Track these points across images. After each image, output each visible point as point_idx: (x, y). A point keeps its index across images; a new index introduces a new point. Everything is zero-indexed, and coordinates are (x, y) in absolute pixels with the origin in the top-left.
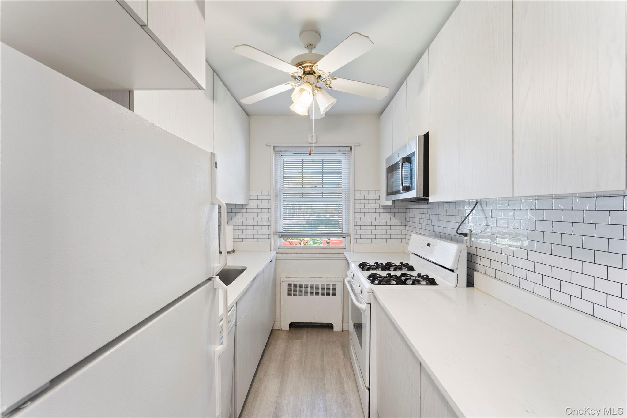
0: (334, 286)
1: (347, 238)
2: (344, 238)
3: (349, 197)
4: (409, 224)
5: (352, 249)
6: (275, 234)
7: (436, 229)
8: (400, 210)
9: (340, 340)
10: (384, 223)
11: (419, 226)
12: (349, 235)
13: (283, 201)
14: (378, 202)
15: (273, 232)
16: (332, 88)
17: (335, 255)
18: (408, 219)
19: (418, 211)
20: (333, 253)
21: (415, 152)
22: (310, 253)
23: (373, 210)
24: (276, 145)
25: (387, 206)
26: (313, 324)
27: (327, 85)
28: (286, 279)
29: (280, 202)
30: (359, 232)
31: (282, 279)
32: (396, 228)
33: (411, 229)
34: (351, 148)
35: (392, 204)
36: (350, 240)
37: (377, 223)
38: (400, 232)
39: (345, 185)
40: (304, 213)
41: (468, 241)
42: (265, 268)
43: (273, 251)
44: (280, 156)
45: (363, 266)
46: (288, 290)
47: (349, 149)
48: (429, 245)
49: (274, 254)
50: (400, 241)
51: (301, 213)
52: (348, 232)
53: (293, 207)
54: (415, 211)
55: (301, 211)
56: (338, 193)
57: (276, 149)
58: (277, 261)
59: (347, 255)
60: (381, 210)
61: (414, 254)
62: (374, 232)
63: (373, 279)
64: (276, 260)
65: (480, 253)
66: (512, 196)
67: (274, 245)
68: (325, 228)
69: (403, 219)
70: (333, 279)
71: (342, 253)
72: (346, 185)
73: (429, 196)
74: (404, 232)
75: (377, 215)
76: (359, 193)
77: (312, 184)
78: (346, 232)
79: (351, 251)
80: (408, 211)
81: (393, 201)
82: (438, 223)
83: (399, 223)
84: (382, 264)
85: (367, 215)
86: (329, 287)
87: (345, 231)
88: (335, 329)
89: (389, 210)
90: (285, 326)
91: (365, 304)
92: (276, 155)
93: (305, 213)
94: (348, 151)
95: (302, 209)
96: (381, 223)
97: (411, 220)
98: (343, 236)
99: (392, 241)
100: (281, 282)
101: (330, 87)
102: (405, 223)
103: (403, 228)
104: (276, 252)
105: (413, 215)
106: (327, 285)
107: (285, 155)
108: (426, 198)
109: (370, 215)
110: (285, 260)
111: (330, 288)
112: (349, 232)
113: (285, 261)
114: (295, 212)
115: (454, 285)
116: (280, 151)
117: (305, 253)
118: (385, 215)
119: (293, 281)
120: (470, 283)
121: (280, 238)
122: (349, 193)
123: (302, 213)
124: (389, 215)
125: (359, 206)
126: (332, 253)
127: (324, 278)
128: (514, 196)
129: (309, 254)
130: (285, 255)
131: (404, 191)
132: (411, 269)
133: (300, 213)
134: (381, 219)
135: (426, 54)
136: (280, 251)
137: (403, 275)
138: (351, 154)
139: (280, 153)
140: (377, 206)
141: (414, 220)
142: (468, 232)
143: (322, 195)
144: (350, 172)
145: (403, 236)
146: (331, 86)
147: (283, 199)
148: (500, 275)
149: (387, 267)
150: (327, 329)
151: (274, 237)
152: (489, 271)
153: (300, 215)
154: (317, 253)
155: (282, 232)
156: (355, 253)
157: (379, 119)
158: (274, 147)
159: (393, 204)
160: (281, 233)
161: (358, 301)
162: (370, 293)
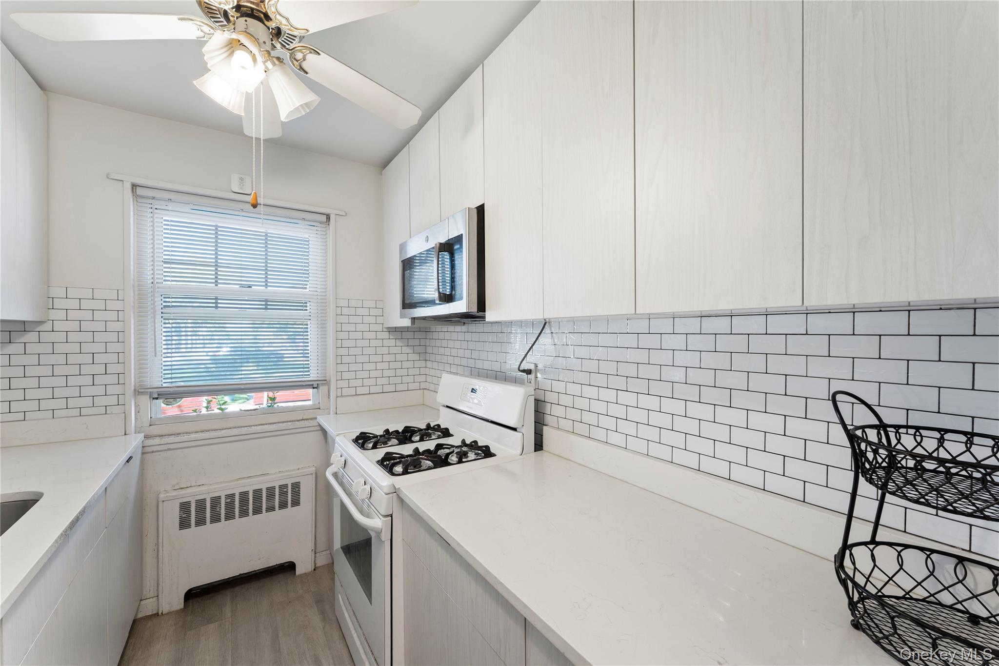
0: (296, 486)
1: (321, 388)
2: (315, 390)
3: (326, 310)
4: (432, 357)
5: (332, 409)
6: (138, 392)
7: (479, 365)
8: (417, 335)
9: (312, 589)
10: (391, 358)
11: (451, 361)
12: (326, 382)
13: (163, 315)
14: (380, 320)
15: (133, 388)
16: (307, 73)
17: (298, 424)
18: (429, 350)
19: (447, 335)
20: (292, 421)
21: (462, 235)
22: (238, 427)
23: (372, 335)
24: (137, 181)
25: (395, 328)
26: (245, 576)
27: (297, 61)
28: (174, 493)
29: (154, 318)
30: (346, 376)
31: (162, 496)
32: (410, 364)
33: (435, 365)
34: (328, 217)
35: (410, 325)
36: (329, 391)
37: (379, 358)
38: (417, 371)
39: (317, 288)
40: (206, 342)
41: (533, 382)
42: (111, 483)
43: (134, 435)
44: (151, 210)
45: (363, 440)
46: (181, 518)
47: (324, 218)
48: (473, 390)
49: (135, 441)
50: (416, 386)
51: (198, 342)
52: (323, 377)
53: (178, 329)
54: (441, 335)
55: (197, 338)
56: (302, 303)
57: (140, 191)
58: (145, 455)
59: (322, 420)
60: (386, 335)
61: (448, 407)
62: (373, 374)
63: (388, 463)
64: (143, 453)
65: (551, 397)
66: (634, 312)
67: (136, 419)
68: (255, 368)
69: (422, 349)
70: (294, 472)
71: (312, 419)
72: (319, 287)
73: (485, 312)
74: (423, 371)
75: (379, 343)
76: (343, 303)
77: (241, 280)
78: (321, 377)
79: (331, 412)
80: (429, 335)
81: (412, 318)
82: (483, 355)
83: (416, 357)
84: (397, 432)
85: (360, 343)
86: (285, 490)
87: (317, 375)
88: (299, 571)
89: (399, 335)
90: (173, 600)
91: (381, 517)
92: (139, 204)
93: (208, 342)
94: (321, 223)
95: (200, 333)
96: (386, 358)
97: (435, 350)
98: (313, 385)
99: (404, 387)
100: (161, 504)
101: (301, 69)
102: (424, 355)
103: (422, 364)
104: (143, 435)
105: (438, 343)
106: (280, 486)
107: (168, 210)
108: (481, 314)
109: (365, 343)
110: (169, 449)
111: (287, 492)
112: (326, 377)
113: (170, 452)
114: (183, 340)
115: (519, 451)
116: (154, 198)
117: (225, 427)
118: (392, 343)
119: (191, 495)
120: (539, 446)
121: (155, 401)
122: (326, 303)
123: (202, 342)
124: (399, 343)
125: (345, 327)
126: (290, 421)
127: (274, 474)
128: (637, 313)
129: (235, 429)
130: (172, 439)
131: (443, 302)
132: (446, 433)
133: (194, 342)
134: (385, 350)
135: (477, 75)
136: (154, 430)
137: (439, 447)
138: (329, 228)
139: (150, 201)
140: (380, 328)
141: (441, 351)
142: (532, 367)
143: (266, 305)
144: (326, 263)
145: (422, 378)
146: (305, 65)
147: (163, 311)
148: (580, 428)
149: (406, 436)
150: (281, 576)
151: (135, 400)
152: (564, 424)
153: (194, 346)
154: (256, 426)
155: (161, 386)
156: (338, 416)
157: (382, 175)
158: (134, 186)
159: (412, 324)
160: (157, 390)
161: (361, 512)
162: (391, 495)
